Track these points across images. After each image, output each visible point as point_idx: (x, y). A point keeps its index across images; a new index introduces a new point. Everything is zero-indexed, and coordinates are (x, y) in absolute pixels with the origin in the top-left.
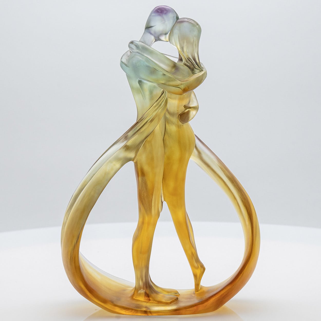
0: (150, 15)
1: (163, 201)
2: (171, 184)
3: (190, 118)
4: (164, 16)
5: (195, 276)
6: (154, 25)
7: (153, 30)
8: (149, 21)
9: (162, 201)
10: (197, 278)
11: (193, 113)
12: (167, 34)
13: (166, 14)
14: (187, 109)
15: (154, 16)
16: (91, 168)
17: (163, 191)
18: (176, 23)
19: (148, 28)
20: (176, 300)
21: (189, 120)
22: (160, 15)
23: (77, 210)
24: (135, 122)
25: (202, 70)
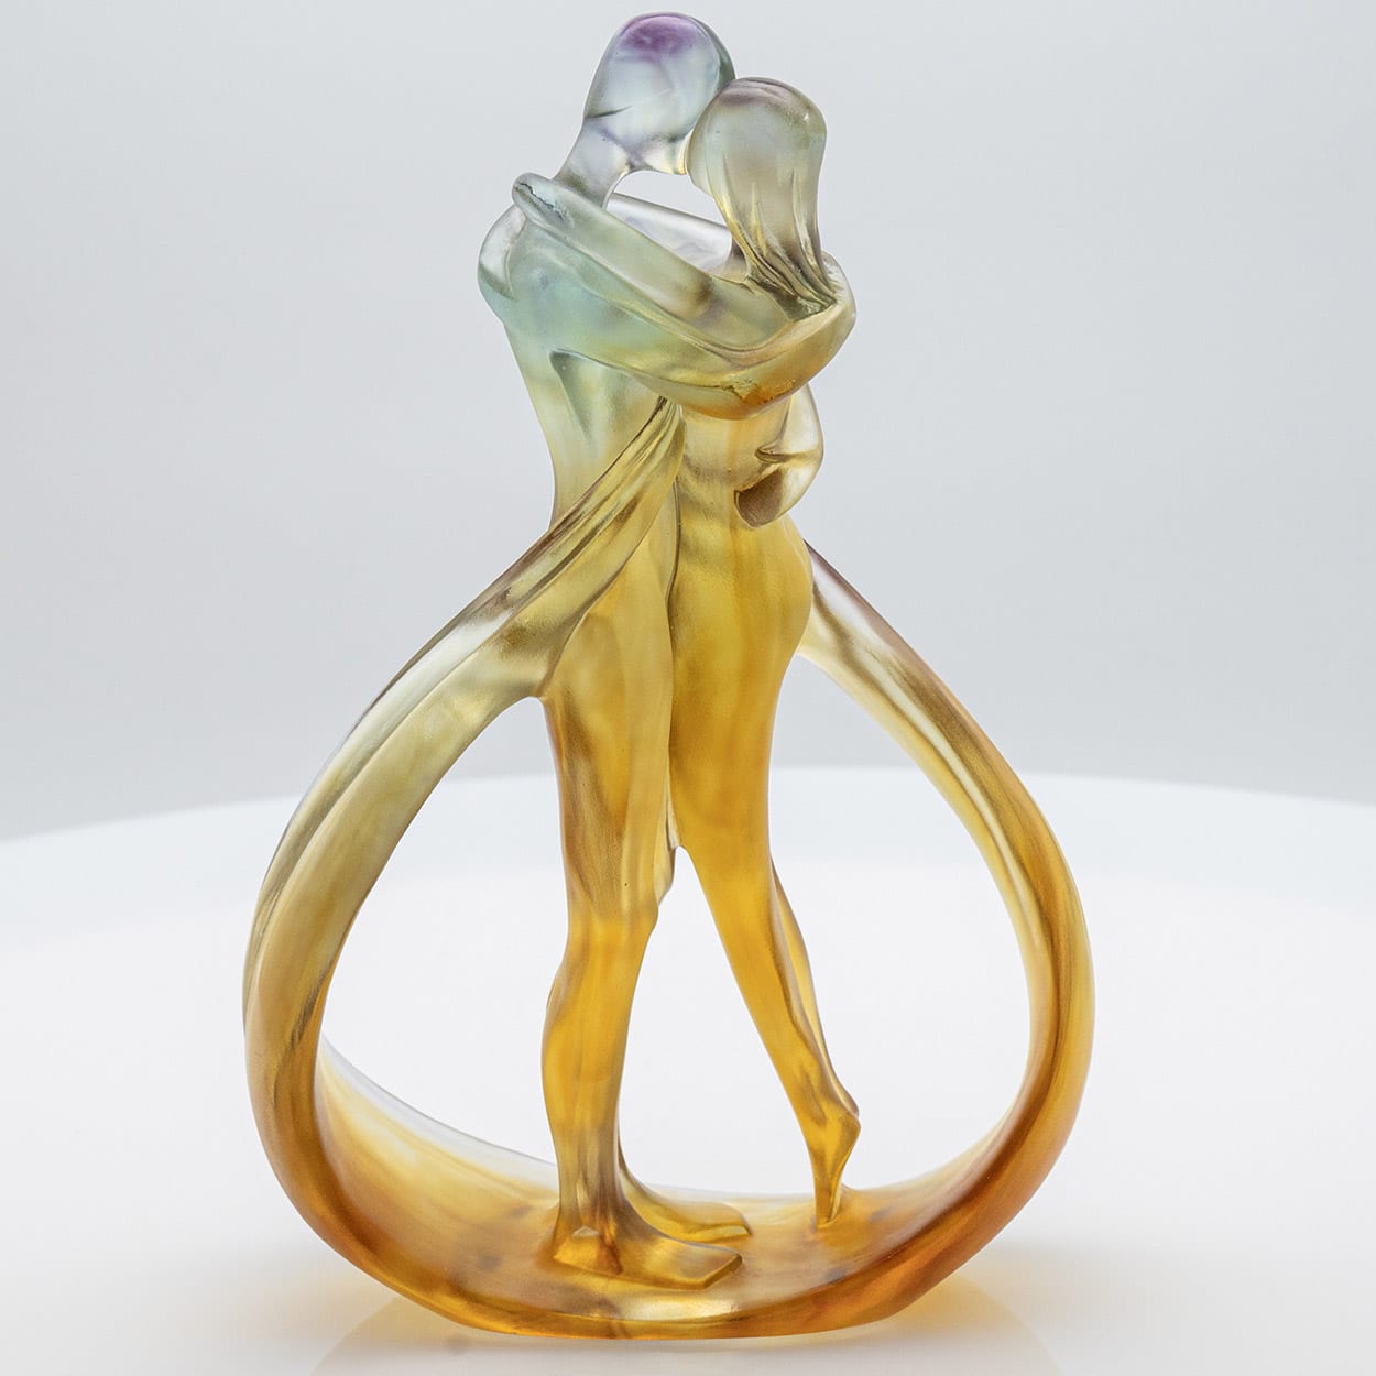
0: (607, 57)
1: (677, 844)
2: (709, 777)
3: (786, 502)
4: (669, 62)
5: (818, 1157)
6: (623, 107)
7: (616, 125)
8: (599, 88)
9: (672, 846)
10: (826, 1168)
11: (797, 478)
12: (683, 136)
13: (675, 51)
14: (773, 466)
15: (623, 59)
16: (361, 720)
17: (674, 807)
18: (717, 102)
19: (595, 116)
20: (730, 1270)
21: (782, 510)
22: (648, 59)
23: (303, 901)
24: (544, 529)
25: (834, 301)
